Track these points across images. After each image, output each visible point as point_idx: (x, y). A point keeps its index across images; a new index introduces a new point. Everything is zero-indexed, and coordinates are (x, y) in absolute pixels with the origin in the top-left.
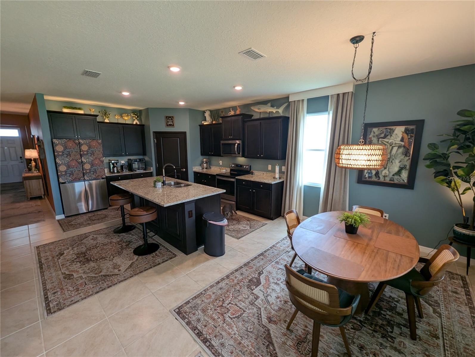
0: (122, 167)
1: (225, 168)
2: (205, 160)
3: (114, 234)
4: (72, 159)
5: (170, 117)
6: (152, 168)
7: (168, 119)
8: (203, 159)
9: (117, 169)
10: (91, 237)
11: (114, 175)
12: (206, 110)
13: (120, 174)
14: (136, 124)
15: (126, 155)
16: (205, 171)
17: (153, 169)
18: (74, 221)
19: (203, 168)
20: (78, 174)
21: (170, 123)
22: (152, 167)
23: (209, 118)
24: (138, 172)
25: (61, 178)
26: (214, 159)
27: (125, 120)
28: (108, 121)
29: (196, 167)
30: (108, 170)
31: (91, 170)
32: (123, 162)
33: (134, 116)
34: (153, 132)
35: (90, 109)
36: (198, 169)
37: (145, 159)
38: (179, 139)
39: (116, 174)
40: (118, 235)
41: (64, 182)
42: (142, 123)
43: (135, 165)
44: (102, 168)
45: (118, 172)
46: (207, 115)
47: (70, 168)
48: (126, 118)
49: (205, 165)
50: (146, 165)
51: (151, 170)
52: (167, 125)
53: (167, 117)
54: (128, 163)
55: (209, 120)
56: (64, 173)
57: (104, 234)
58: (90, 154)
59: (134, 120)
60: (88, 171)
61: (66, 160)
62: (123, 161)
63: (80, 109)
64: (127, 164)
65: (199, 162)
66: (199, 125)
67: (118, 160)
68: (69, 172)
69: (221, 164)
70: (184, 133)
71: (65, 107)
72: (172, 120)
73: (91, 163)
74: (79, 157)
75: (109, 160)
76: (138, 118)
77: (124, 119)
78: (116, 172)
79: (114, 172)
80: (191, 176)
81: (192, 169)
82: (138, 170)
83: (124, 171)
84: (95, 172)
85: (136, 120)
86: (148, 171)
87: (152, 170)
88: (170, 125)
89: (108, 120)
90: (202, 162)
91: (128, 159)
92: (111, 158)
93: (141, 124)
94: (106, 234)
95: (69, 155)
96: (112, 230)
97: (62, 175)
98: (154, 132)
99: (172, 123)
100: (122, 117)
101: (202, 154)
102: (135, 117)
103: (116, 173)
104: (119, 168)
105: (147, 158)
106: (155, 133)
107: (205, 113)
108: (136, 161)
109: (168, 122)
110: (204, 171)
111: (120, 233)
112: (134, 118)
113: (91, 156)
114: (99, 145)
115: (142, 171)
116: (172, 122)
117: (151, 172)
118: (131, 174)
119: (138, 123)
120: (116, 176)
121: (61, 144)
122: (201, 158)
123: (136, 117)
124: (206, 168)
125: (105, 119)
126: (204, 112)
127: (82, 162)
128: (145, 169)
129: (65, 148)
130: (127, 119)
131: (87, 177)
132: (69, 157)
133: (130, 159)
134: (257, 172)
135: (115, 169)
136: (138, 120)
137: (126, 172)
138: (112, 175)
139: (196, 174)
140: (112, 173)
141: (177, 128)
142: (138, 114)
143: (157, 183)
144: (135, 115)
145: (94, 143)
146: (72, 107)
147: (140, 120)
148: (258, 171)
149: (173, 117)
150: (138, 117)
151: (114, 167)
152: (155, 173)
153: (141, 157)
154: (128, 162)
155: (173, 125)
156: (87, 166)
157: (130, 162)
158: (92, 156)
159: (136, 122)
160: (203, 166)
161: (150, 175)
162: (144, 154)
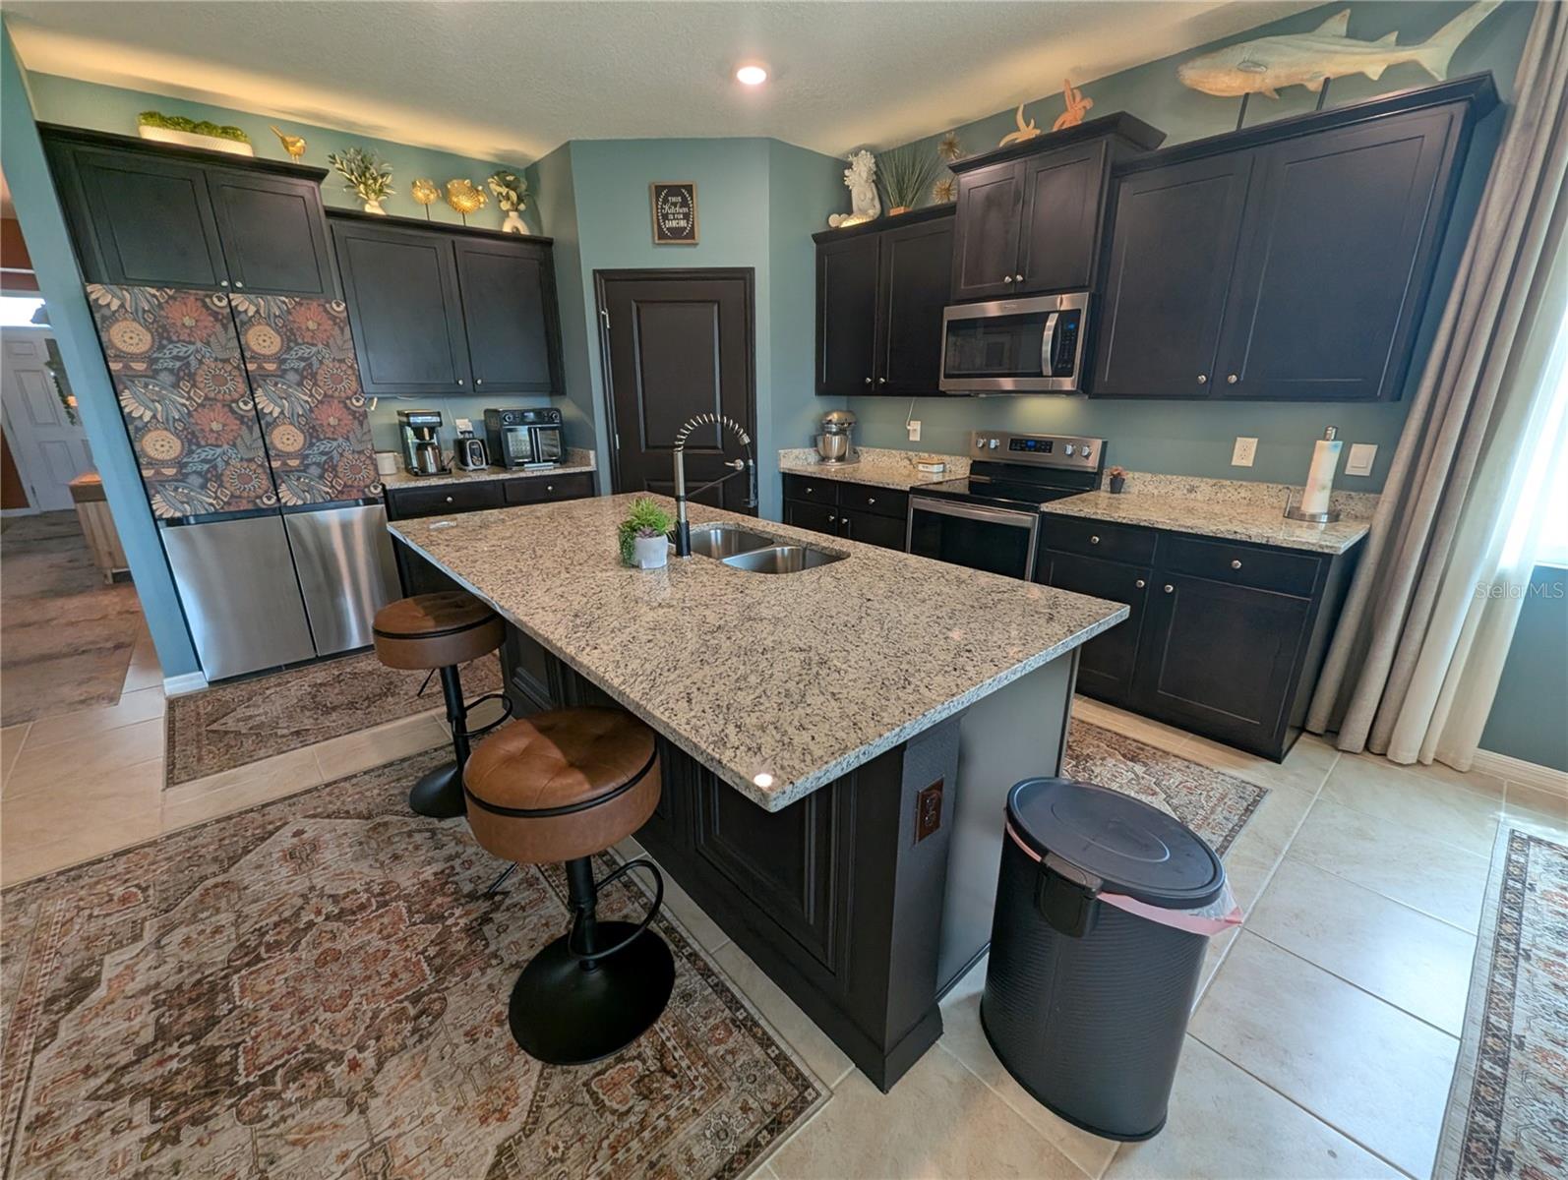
0: (460, 445)
1: (936, 458)
2: (834, 417)
3: (414, 823)
4: (207, 398)
5: (674, 190)
6: (592, 453)
7: (665, 201)
8: (827, 414)
9: (438, 457)
10: (285, 839)
11: (421, 483)
12: (856, 153)
13: (449, 481)
14: (515, 237)
15: (475, 392)
16: (834, 470)
17: (596, 460)
18: (241, 712)
19: (824, 459)
20: (244, 479)
21: (674, 224)
22: (595, 448)
23: (869, 195)
24: (532, 470)
25: (158, 497)
26: (880, 414)
27: (464, 213)
28: (379, 212)
29: (796, 452)
30: (401, 460)
31: (309, 461)
32: (463, 425)
33: (504, 190)
34: (595, 272)
35: (283, 140)
36: (801, 460)
37: (558, 411)
38: (716, 308)
39: (434, 482)
40: (433, 832)
41: (178, 514)
42: (541, 229)
43: (520, 439)
44: (359, 448)
45: (443, 471)
46: (859, 179)
47: (199, 446)
48: (466, 203)
49: (836, 440)
50: (568, 440)
51: (589, 465)
52: (662, 235)
53: (659, 189)
54: (488, 431)
55: (865, 204)
56: (170, 472)
57: (360, 816)
58: (292, 377)
59: (506, 214)
60: (294, 463)
61: (173, 402)
62: (463, 419)
63: (227, 132)
64: (481, 434)
65: (806, 425)
66: (817, 238)
67: (439, 414)
68: (199, 468)
69: (915, 437)
70: (743, 277)
71: (151, 117)
72: (684, 204)
73: (303, 421)
74: (242, 387)
75: (400, 413)
76: (522, 207)
77: (455, 208)
78: (432, 468)
79: (423, 472)
80: (769, 493)
81: (777, 460)
82: (533, 462)
83: (472, 467)
84: (329, 467)
85: (512, 214)
86: (577, 470)
87: (593, 462)
88: (677, 233)
89: (381, 205)
90: (823, 428)
91: (487, 412)
92: (408, 406)
93: (536, 233)
94: (369, 817)
95: (184, 374)
96: (404, 783)
97: (162, 483)
98: (600, 274)
99: (683, 223)
100: (446, 196)
101: (823, 389)
102: (508, 198)
103: (433, 475)
104: (449, 454)
105: (568, 409)
106: (604, 277)
107: (849, 166)
108: (520, 418)
109: (665, 217)
110: (828, 471)
111: (442, 816)
112: (505, 206)
113: (300, 384)
114: (337, 331)
115: (549, 469)
116: (686, 217)
117: (590, 474)
118: (503, 482)
119: (524, 230)
120: (430, 487)
121: (137, 315)
122: (815, 406)
123: (513, 195)
124: (841, 459)
125: (365, 202)
126: (843, 165)
127: (259, 415)
128: (562, 460)
129: (163, 334)
130: (472, 209)
131: (295, 494)
132: (185, 385)
133: (496, 411)
134: (1148, 476)
135: (429, 454)
136: (521, 214)
137: (478, 473)
138: (412, 484)
139: (793, 482)
140: (416, 474)
141: (710, 252)
142: (523, 186)
143: (640, 541)
144: (508, 185)
145: (310, 318)
146: (187, 122)
147: (532, 216)
148: (1154, 472)
149: (689, 188)
150: (520, 199)
151: (421, 448)
152: (605, 480)
153: (543, 402)
154: (486, 423)
155: (691, 235)
156: (287, 439)
157: (494, 424)
158: (308, 383)
159: (512, 224)
160: (827, 445)
161: (584, 487)
162: (556, 386)
